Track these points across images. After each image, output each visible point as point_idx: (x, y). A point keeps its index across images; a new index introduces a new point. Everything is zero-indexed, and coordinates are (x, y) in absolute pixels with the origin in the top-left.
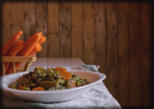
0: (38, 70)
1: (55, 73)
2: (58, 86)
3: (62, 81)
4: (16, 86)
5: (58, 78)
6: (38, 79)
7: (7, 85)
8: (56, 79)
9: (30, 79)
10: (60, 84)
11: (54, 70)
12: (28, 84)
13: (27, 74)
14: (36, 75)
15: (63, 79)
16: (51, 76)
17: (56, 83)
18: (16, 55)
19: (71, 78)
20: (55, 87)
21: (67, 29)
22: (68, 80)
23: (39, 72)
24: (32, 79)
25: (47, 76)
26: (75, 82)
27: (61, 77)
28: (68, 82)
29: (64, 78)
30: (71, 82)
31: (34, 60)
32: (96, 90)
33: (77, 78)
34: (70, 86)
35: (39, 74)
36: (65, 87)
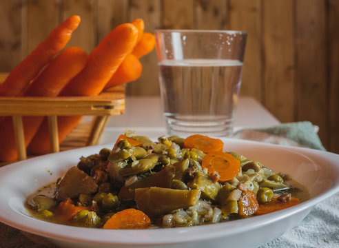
0: (127, 148)
1: (185, 157)
2: (197, 205)
3: (212, 189)
4: (53, 203)
5: (196, 175)
6: (128, 177)
7: (24, 199)
8: (190, 179)
9: (103, 176)
10: (204, 197)
11: (182, 145)
12: (93, 195)
13: (93, 159)
14: (121, 165)
15: (212, 178)
16: (172, 169)
17: (190, 196)
18: (62, 94)
19: (240, 174)
20: (185, 210)
21: (216, 12)
22: (231, 182)
23: (131, 152)
24: (109, 177)
25: (157, 168)
26: (253, 188)
27: (206, 171)
28: (232, 190)
29: (218, 177)
30: (243, 192)
31: (117, 111)
32: (323, 212)
33: (261, 175)
34: (239, 206)
35: (130, 161)
36: (220, 208)
